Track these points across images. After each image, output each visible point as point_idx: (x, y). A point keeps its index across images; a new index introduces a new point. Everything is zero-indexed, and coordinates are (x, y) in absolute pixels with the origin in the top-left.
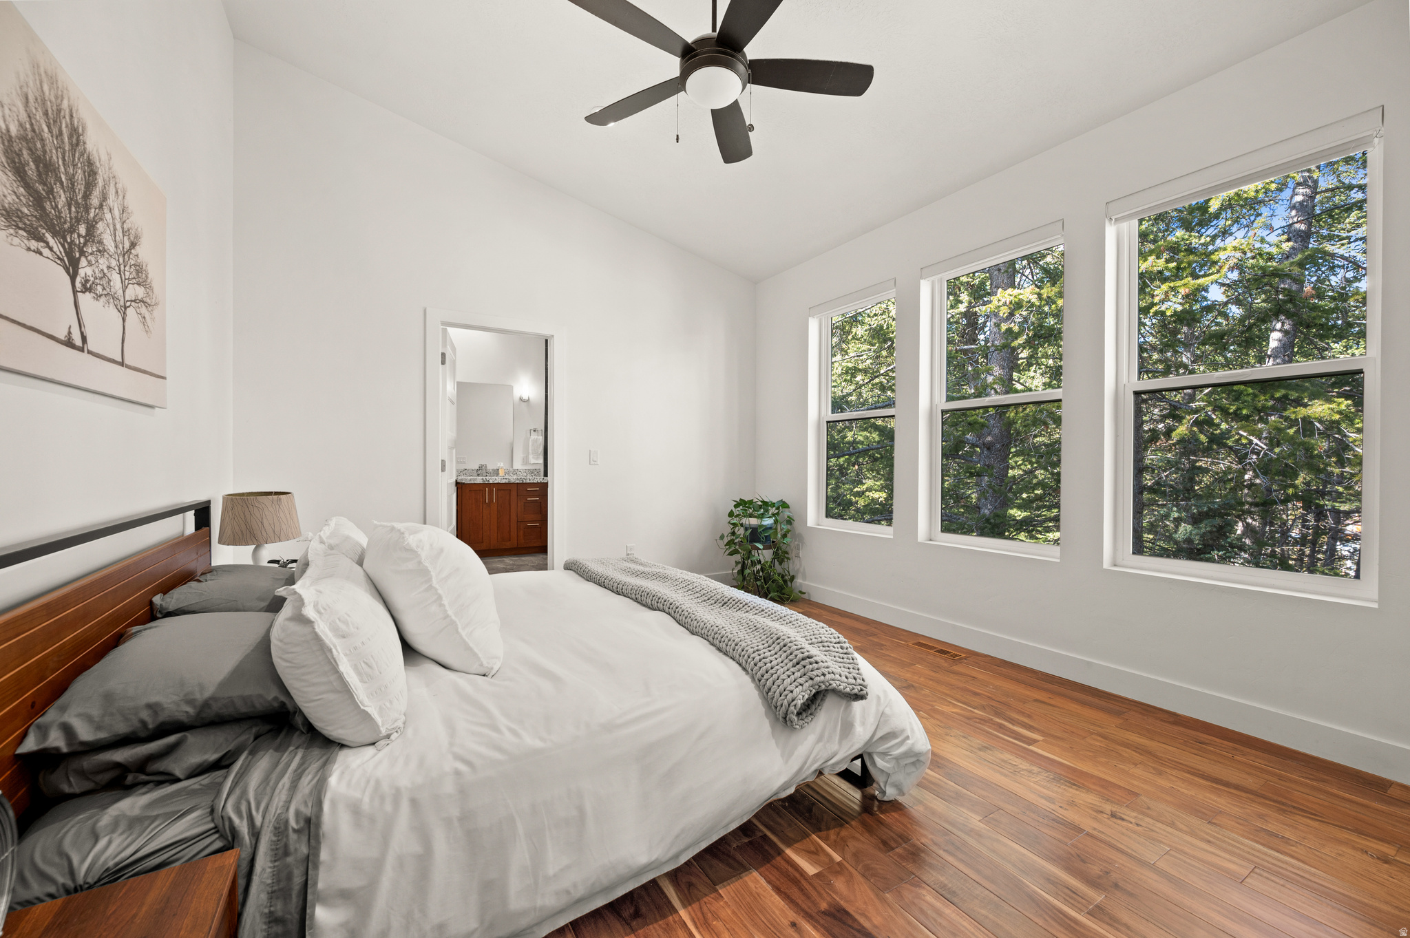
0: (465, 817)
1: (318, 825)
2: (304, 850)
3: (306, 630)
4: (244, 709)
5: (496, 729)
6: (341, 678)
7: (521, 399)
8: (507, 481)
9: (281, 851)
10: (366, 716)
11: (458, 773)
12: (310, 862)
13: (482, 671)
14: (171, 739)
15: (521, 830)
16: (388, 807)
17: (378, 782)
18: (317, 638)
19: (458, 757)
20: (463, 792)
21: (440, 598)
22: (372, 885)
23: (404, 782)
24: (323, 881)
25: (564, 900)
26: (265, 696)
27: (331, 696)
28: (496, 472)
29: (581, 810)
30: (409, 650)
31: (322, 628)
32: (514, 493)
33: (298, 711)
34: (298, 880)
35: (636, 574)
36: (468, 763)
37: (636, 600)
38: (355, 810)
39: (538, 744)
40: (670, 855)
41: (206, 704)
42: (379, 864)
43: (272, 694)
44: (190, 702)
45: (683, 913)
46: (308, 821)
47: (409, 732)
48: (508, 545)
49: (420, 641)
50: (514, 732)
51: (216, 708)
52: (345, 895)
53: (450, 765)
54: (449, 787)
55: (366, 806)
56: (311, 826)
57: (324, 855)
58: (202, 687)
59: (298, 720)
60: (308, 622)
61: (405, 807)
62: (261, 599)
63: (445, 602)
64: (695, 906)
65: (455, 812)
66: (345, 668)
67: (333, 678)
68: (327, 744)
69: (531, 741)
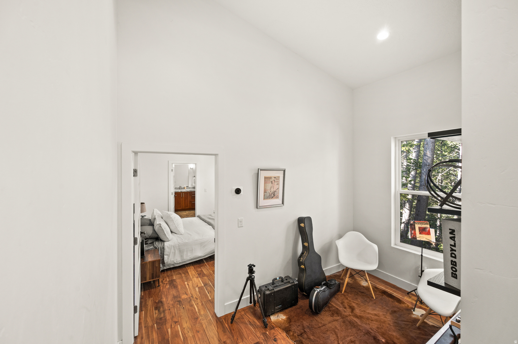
0: (179, 249)
1: (164, 248)
2: (163, 250)
3: (161, 228)
4: (154, 237)
5: (183, 240)
6: (165, 233)
7: (191, 168)
8: (187, 191)
9: (161, 250)
10: (168, 238)
11: (178, 244)
12: (164, 251)
13: (181, 234)
14: (147, 240)
15: (185, 250)
16: (171, 247)
17: (170, 244)
18: (162, 229)
19: (178, 242)
20: (179, 246)
21: (175, 224)
22: (170, 254)
23: (172, 245)
24: (165, 253)
25: (190, 259)
26: (156, 236)
27: (164, 236)
28: (184, 188)
29: (192, 249)
30: (172, 232)
31: (163, 228)
32: (189, 194)
33: (159, 237)
34: (163, 253)
35: (210, 218)
36: (179, 243)
37: (208, 224)
38: (168, 247)
39: (188, 242)
40: (204, 255)
41: (150, 236)
42: (170, 252)
43: (157, 236)
44: (149, 236)
45: (206, 263)
46: (163, 247)
47: (172, 240)
48: (187, 208)
49: (173, 231)
50: (185, 240)
51: (151, 237)
52: (167, 255)
53: (177, 243)
54: (177, 245)
55: (169, 246)
56: (163, 248)
57: (165, 251)
58: (149, 234)
59: (159, 239)
60: (162, 227)
61: (173, 247)
62: (148, 224)
63: (176, 224)
64: (207, 263)
65: (178, 248)
66: (165, 232)
67: (164, 233)
68: (164, 241)
69: (186, 241)
